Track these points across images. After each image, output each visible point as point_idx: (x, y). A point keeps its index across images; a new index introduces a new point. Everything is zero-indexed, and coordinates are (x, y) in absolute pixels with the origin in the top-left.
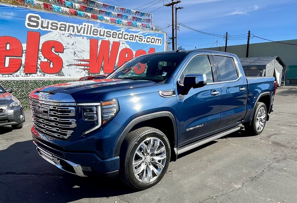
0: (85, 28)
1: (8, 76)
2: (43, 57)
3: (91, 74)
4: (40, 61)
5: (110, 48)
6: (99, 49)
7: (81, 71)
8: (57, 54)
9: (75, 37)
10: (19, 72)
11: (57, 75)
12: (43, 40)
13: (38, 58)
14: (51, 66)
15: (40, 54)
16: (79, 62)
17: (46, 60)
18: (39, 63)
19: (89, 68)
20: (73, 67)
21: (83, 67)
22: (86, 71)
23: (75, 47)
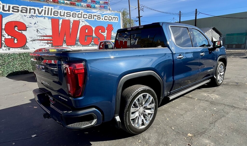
0: (45, 11)
2: (7, 35)
4: (4, 38)
5: (71, 26)
6: (60, 27)
7: (45, 44)
8: (20, 32)
9: (37, 18)
11: (22, 49)
12: (5, 21)
13: (2, 35)
14: (16, 42)
15: (4, 32)
16: (42, 38)
17: (10, 37)
19: (52, 42)
20: (37, 42)
21: (47, 42)
22: (49, 44)
23: (37, 26)
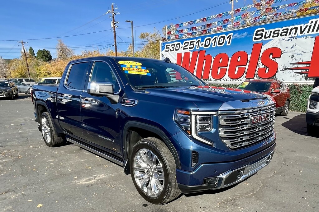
0: (310, 26)
1: (236, 81)
2: (262, 64)
3: (309, 78)
4: (259, 67)
7: (297, 75)
8: (274, 60)
10: (242, 77)
12: (264, 49)
13: (257, 65)
14: (267, 71)
15: (260, 62)
16: (295, 66)
17: (263, 66)
18: (257, 69)
20: (289, 71)
21: (300, 71)
23: (294, 50)
